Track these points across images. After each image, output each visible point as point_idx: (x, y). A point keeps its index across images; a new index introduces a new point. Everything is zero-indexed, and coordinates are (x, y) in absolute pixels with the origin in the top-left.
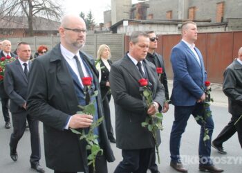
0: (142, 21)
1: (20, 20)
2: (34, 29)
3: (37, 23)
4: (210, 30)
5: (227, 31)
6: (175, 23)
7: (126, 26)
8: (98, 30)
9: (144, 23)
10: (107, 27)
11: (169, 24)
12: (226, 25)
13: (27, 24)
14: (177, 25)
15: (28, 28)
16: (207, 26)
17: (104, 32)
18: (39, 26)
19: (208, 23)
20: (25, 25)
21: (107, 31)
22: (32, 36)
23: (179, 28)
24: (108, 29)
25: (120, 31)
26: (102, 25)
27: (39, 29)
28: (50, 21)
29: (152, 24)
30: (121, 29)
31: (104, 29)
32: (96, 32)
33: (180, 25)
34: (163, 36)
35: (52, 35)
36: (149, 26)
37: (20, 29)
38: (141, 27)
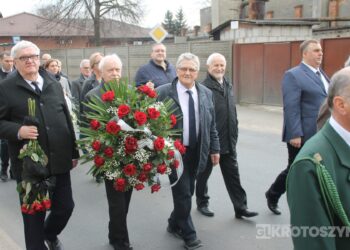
0: (258, 22)
1: (82, 24)
2: (102, 36)
3: (106, 28)
6: (308, 23)
7: (235, 30)
8: (191, 36)
9: (260, 25)
10: (205, 32)
11: (298, 26)
13: (93, 30)
14: (310, 26)
15: (93, 34)
17: (201, 38)
18: (108, 32)
20: (90, 31)
21: (205, 38)
22: (98, 45)
23: (314, 31)
24: (207, 35)
25: (225, 36)
26: (197, 28)
27: (109, 36)
28: (123, 24)
29: (272, 25)
30: (227, 33)
31: (200, 34)
32: (188, 39)
33: (315, 27)
34: (292, 42)
35: (127, 44)
36: (266, 30)
37: (83, 37)
38: (256, 31)
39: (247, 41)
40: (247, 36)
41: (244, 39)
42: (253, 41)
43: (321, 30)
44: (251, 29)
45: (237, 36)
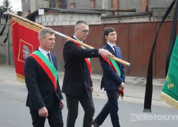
0: (62, 10)
4: (134, 20)
5: (152, 21)
6: (98, 13)
9: (64, 13)
11: (91, 14)
12: (151, 15)
16: (131, 17)
19: (133, 13)
23: (103, 18)
25: (38, 20)
29: (73, 13)
30: (40, 18)
33: (103, 15)
36: (68, 17)
38: (61, 17)
39: (55, 24)
40: (55, 21)
41: (53, 22)
42: (59, 24)
43: (108, 18)
44: (58, 15)
45: (48, 21)
